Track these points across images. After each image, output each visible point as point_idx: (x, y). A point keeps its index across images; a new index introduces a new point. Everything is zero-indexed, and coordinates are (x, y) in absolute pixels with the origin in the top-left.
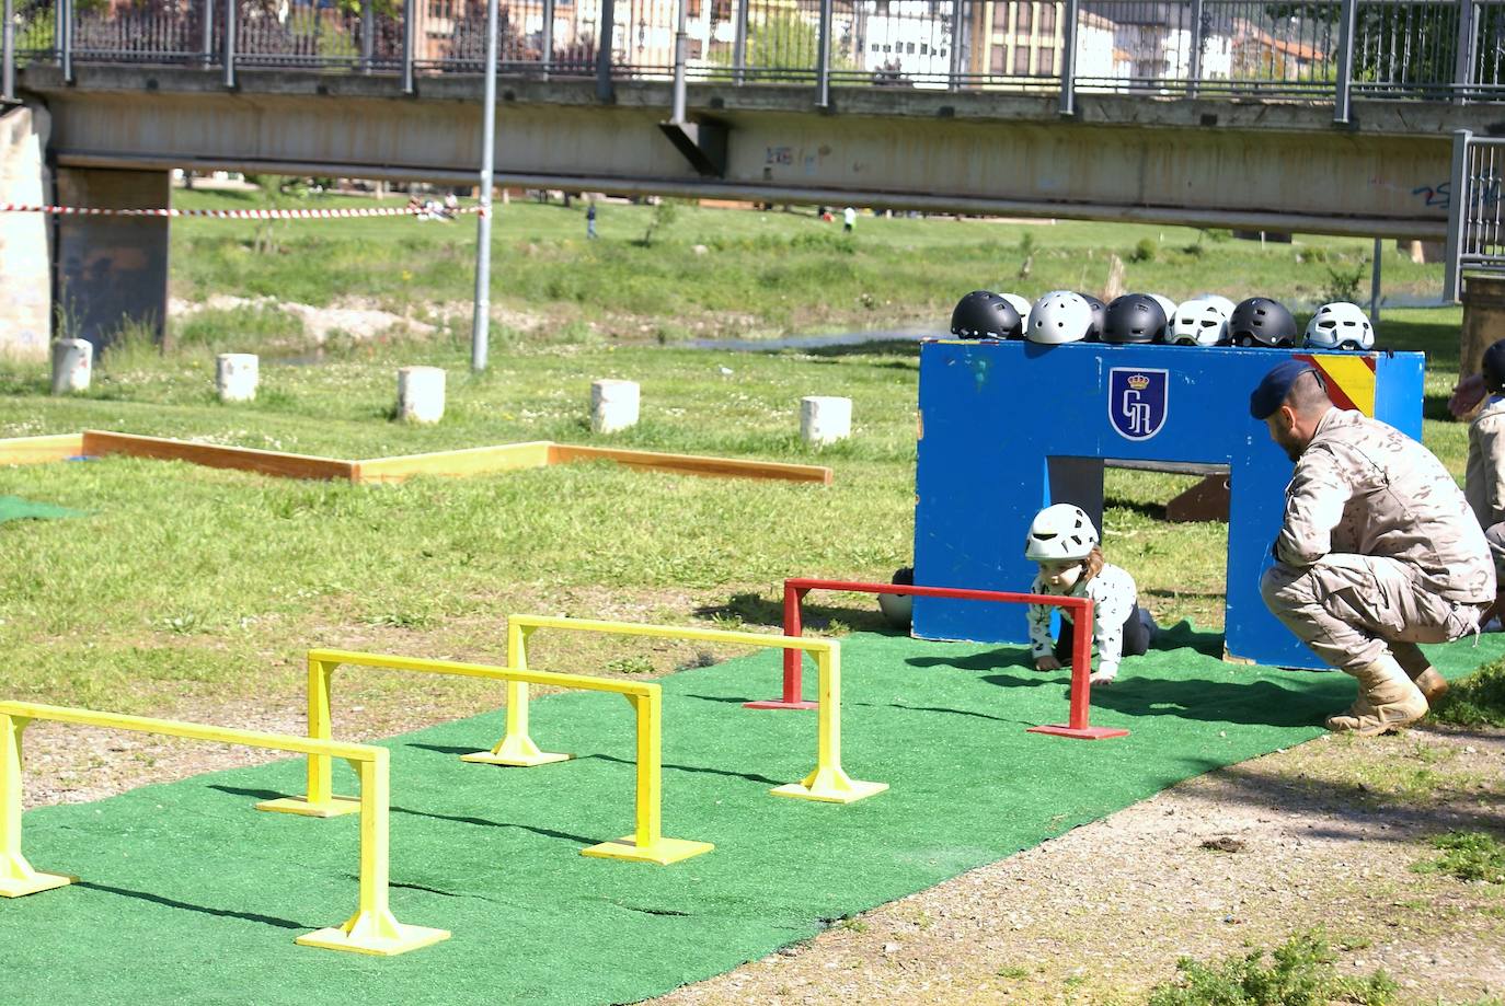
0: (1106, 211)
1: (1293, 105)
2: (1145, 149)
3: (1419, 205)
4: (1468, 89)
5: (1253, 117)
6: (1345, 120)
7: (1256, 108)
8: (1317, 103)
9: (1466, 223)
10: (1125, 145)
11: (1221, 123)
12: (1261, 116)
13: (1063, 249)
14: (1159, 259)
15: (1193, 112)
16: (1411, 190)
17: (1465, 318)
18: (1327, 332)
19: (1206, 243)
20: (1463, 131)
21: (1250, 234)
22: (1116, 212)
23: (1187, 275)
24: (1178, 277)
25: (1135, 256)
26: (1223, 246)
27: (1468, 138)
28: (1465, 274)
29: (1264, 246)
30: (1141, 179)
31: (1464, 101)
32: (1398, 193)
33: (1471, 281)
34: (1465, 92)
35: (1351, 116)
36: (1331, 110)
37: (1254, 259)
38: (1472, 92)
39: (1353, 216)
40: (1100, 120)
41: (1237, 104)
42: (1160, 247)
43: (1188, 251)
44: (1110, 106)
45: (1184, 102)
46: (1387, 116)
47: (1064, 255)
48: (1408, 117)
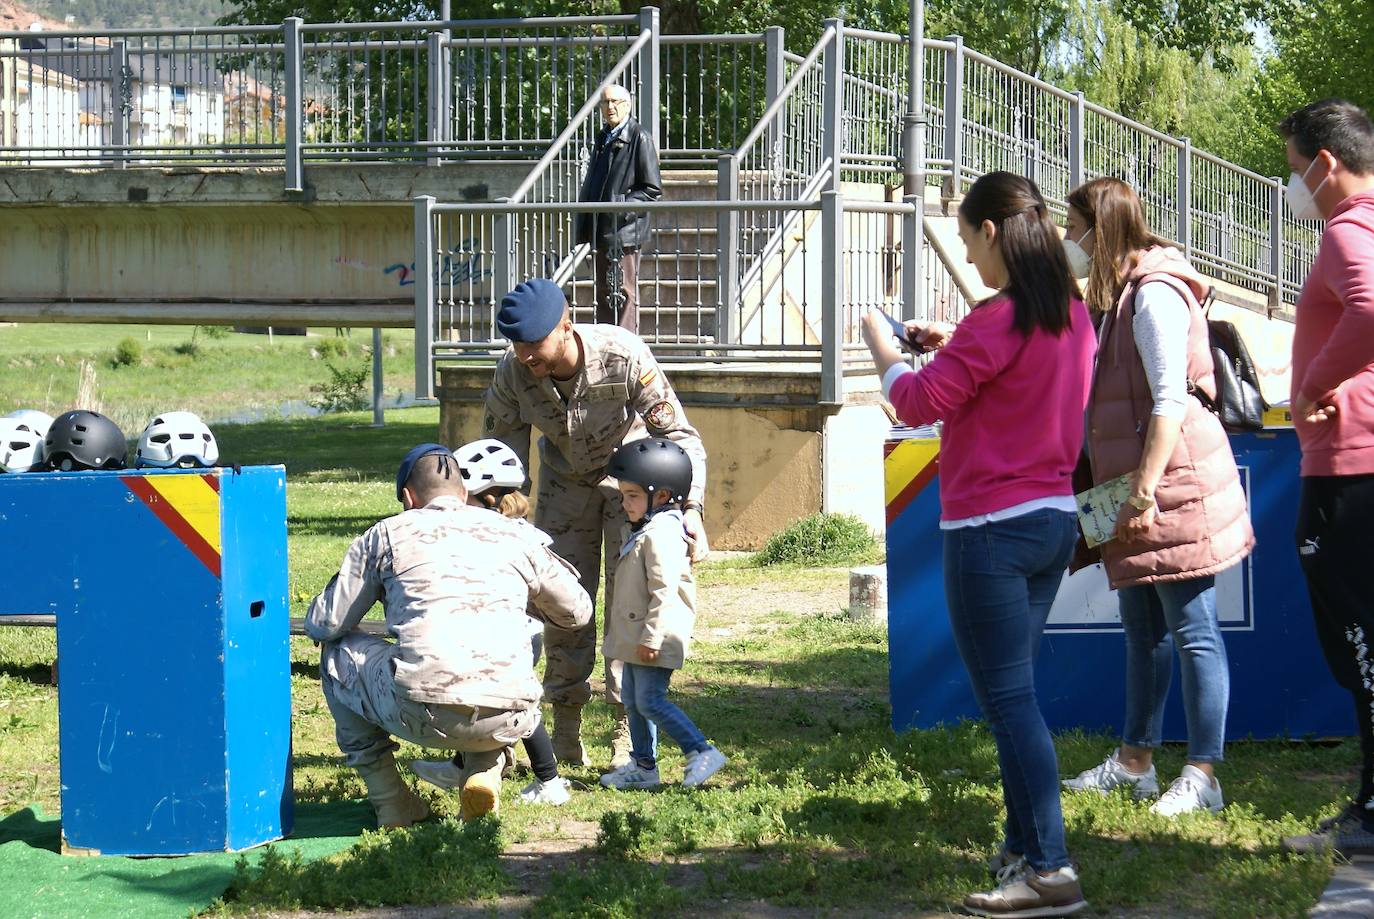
0: (22, 310)
1: (236, 173)
2: (65, 233)
3: (392, 286)
4: (443, 147)
5: (191, 189)
6: (299, 188)
7: (194, 179)
8: (264, 169)
9: (436, 304)
10: (41, 229)
11: (153, 198)
12: (199, 188)
13: (26, 356)
14: (146, 362)
15: (119, 186)
16: (383, 267)
17: (442, 416)
18: (160, 447)
19: (202, 340)
20: (425, 197)
21: (257, 328)
22: (35, 310)
23: (177, 380)
24: (167, 383)
25: (116, 360)
26: (222, 342)
27: (432, 204)
28: (439, 364)
29: (272, 340)
30: (63, 269)
31: (440, 161)
32: (368, 274)
33: (446, 373)
34: (440, 150)
35: (305, 184)
36: (281, 177)
37: (261, 356)
38: (448, 150)
39: (316, 303)
40: (7, 199)
41: (170, 175)
42: (147, 347)
43: (181, 351)
44: (17, 183)
45: (107, 172)
46: (346, 183)
47: (29, 363)
48: (371, 183)
